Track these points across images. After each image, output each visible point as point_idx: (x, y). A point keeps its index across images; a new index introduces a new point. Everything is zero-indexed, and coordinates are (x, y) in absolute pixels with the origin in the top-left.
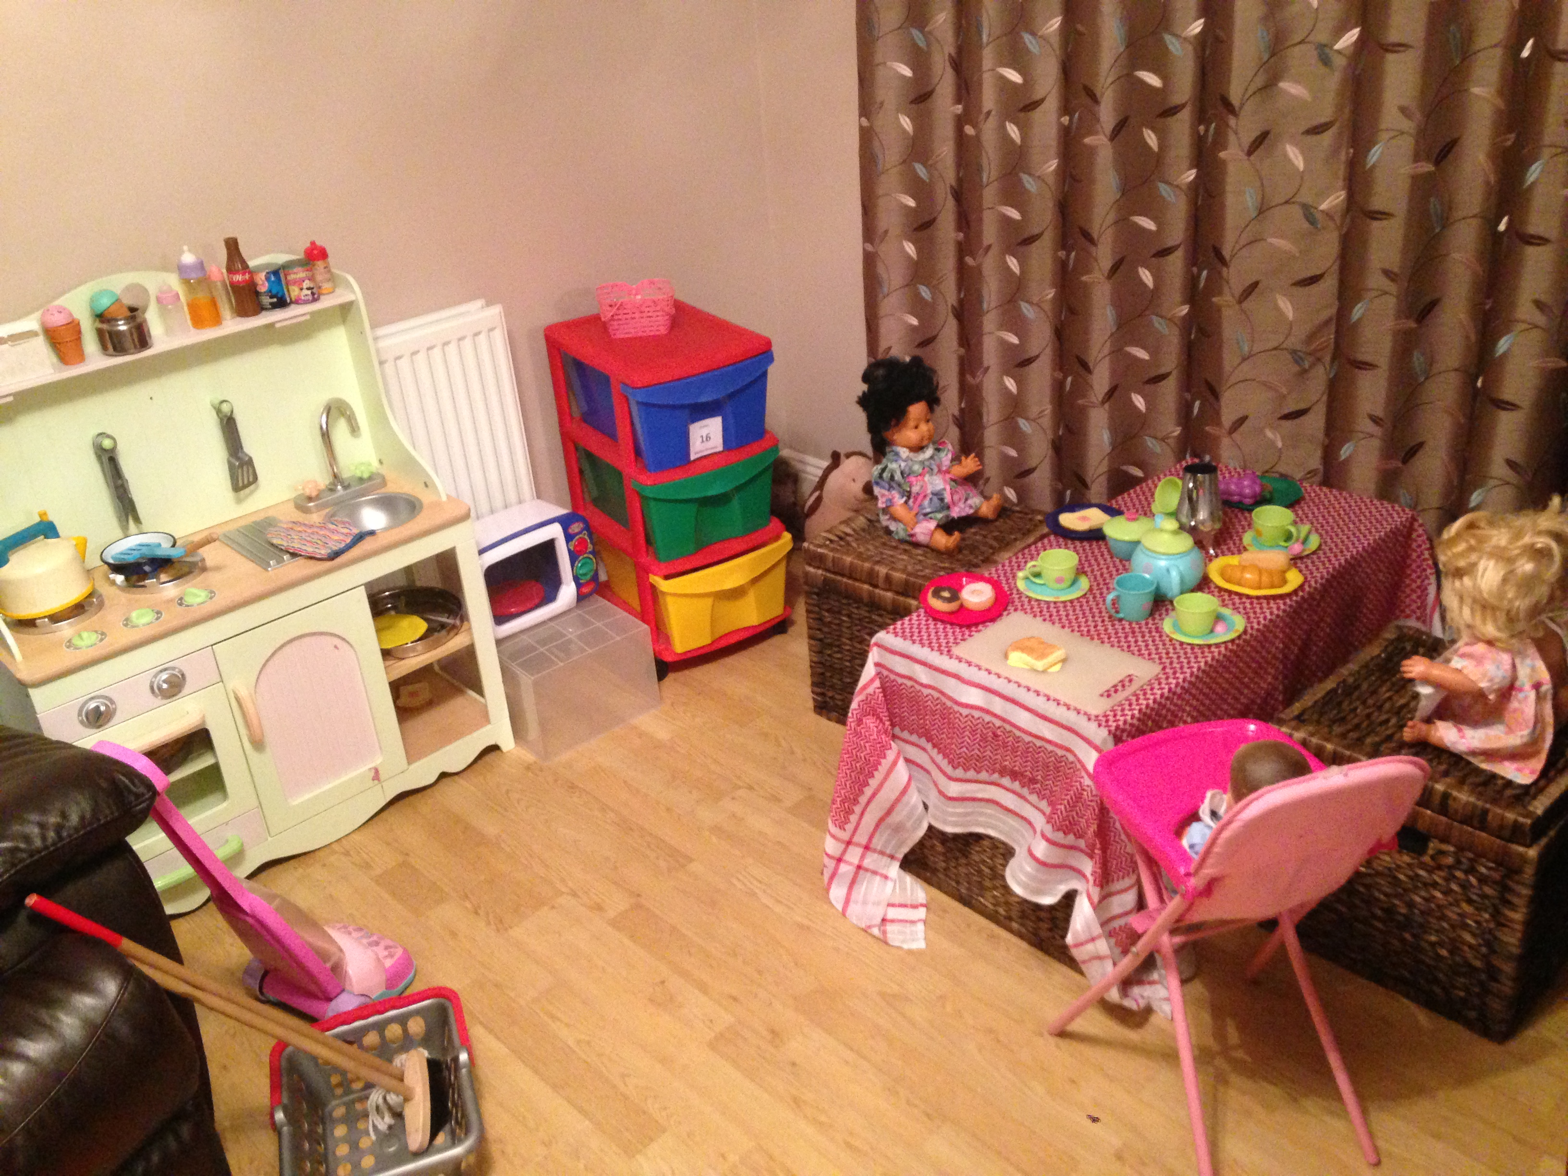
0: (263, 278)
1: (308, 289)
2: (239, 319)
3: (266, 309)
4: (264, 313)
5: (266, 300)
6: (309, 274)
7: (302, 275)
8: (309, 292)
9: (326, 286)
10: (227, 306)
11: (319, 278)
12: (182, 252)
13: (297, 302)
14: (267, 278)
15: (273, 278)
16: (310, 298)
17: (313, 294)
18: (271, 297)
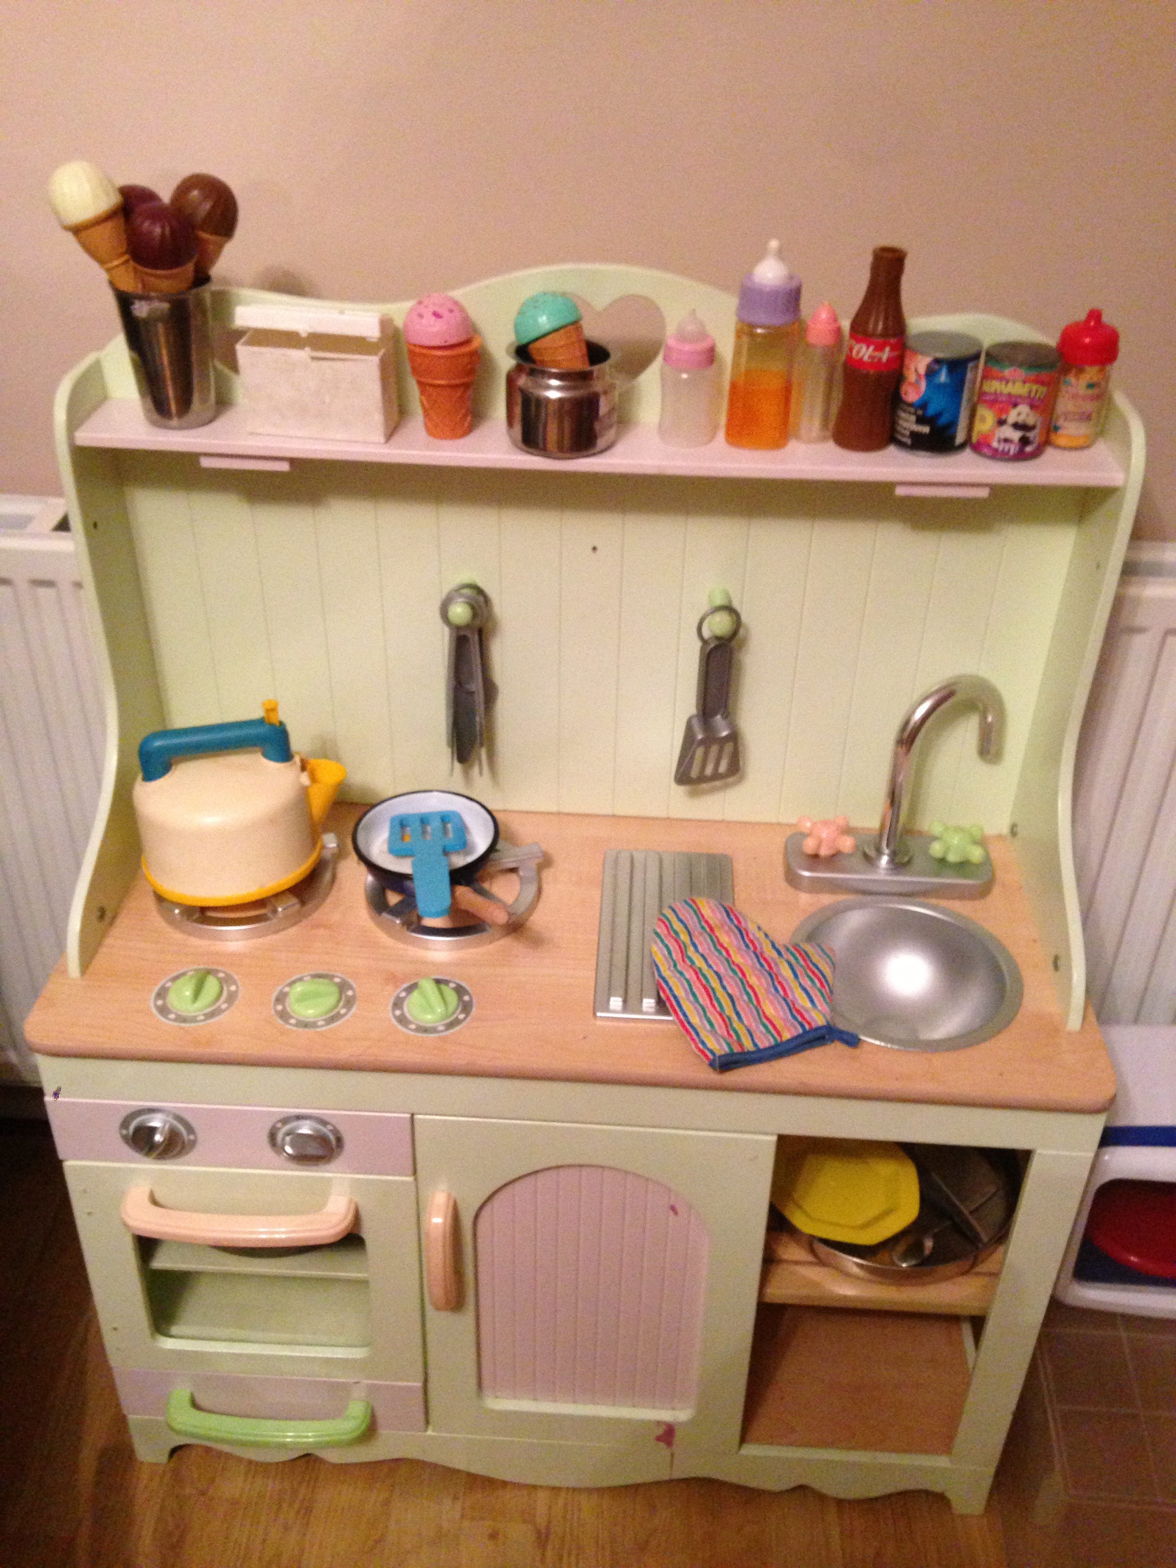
0: (922, 370)
1: (1016, 426)
2: (831, 445)
3: (901, 445)
4: (892, 450)
5: (908, 423)
6: (1040, 391)
7: (1018, 389)
8: (1016, 435)
9: (1070, 430)
10: (819, 410)
11: (1065, 404)
12: (760, 255)
13: (980, 447)
14: (931, 373)
15: (943, 377)
16: (1013, 449)
17: (1024, 441)
18: (920, 421)
